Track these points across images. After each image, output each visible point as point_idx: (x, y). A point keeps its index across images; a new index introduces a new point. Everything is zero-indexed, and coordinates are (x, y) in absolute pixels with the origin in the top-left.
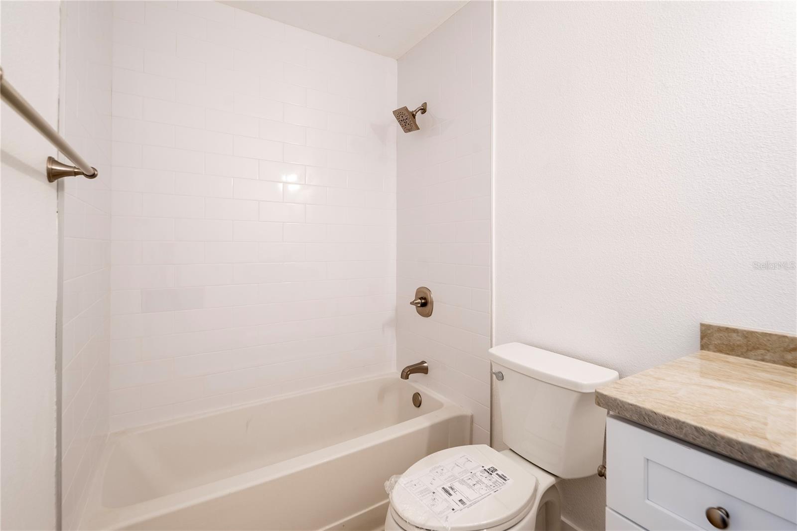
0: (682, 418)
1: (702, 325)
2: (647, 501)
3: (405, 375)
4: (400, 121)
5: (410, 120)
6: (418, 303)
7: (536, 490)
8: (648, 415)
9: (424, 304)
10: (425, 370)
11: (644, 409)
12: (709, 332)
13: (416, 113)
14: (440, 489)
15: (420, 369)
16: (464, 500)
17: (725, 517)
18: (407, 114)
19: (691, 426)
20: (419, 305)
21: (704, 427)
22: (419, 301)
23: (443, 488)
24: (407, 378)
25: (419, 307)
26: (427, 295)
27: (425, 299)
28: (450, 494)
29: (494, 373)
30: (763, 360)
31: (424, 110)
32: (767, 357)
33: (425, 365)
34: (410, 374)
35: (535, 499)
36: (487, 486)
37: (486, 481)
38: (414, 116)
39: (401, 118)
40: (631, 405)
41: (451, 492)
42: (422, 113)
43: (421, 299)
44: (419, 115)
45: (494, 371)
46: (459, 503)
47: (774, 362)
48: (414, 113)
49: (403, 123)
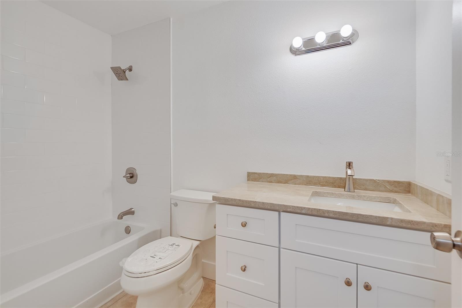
0: (236, 198)
1: (248, 172)
2: (227, 228)
3: (120, 217)
4: (116, 74)
5: (122, 74)
6: (128, 176)
7: (192, 247)
8: (227, 200)
9: (131, 176)
10: (133, 213)
11: (226, 198)
12: (250, 175)
13: (126, 70)
14: (149, 257)
15: (130, 212)
16: (161, 257)
17: (246, 224)
18: (120, 71)
19: (238, 199)
20: (129, 177)
21: (241, 199)
22: (129, 175)
23: (151, 256)
24: (122, 218)
25: (129, 178)
26: (134, 172)
27: (132, 174)
28: (154, 257)
29: (172, 204)
30: (263, 182)
31: (130, 69)
32: (264, 181)
33: (133, 210)
34: (123, 216)
35: (192, 250)
36: (171, 250)
37: (171, 249)
38: (125, 72)
39: (116, 72)
40: (223, 198)
41: (155, 256)
42: (129, 71)
43: (130, 174)
44: (127, 72)
45: (172, 203)
46: (159, 259)
47: (265, 182)
48: (125, 71)
49: (117, 75)
